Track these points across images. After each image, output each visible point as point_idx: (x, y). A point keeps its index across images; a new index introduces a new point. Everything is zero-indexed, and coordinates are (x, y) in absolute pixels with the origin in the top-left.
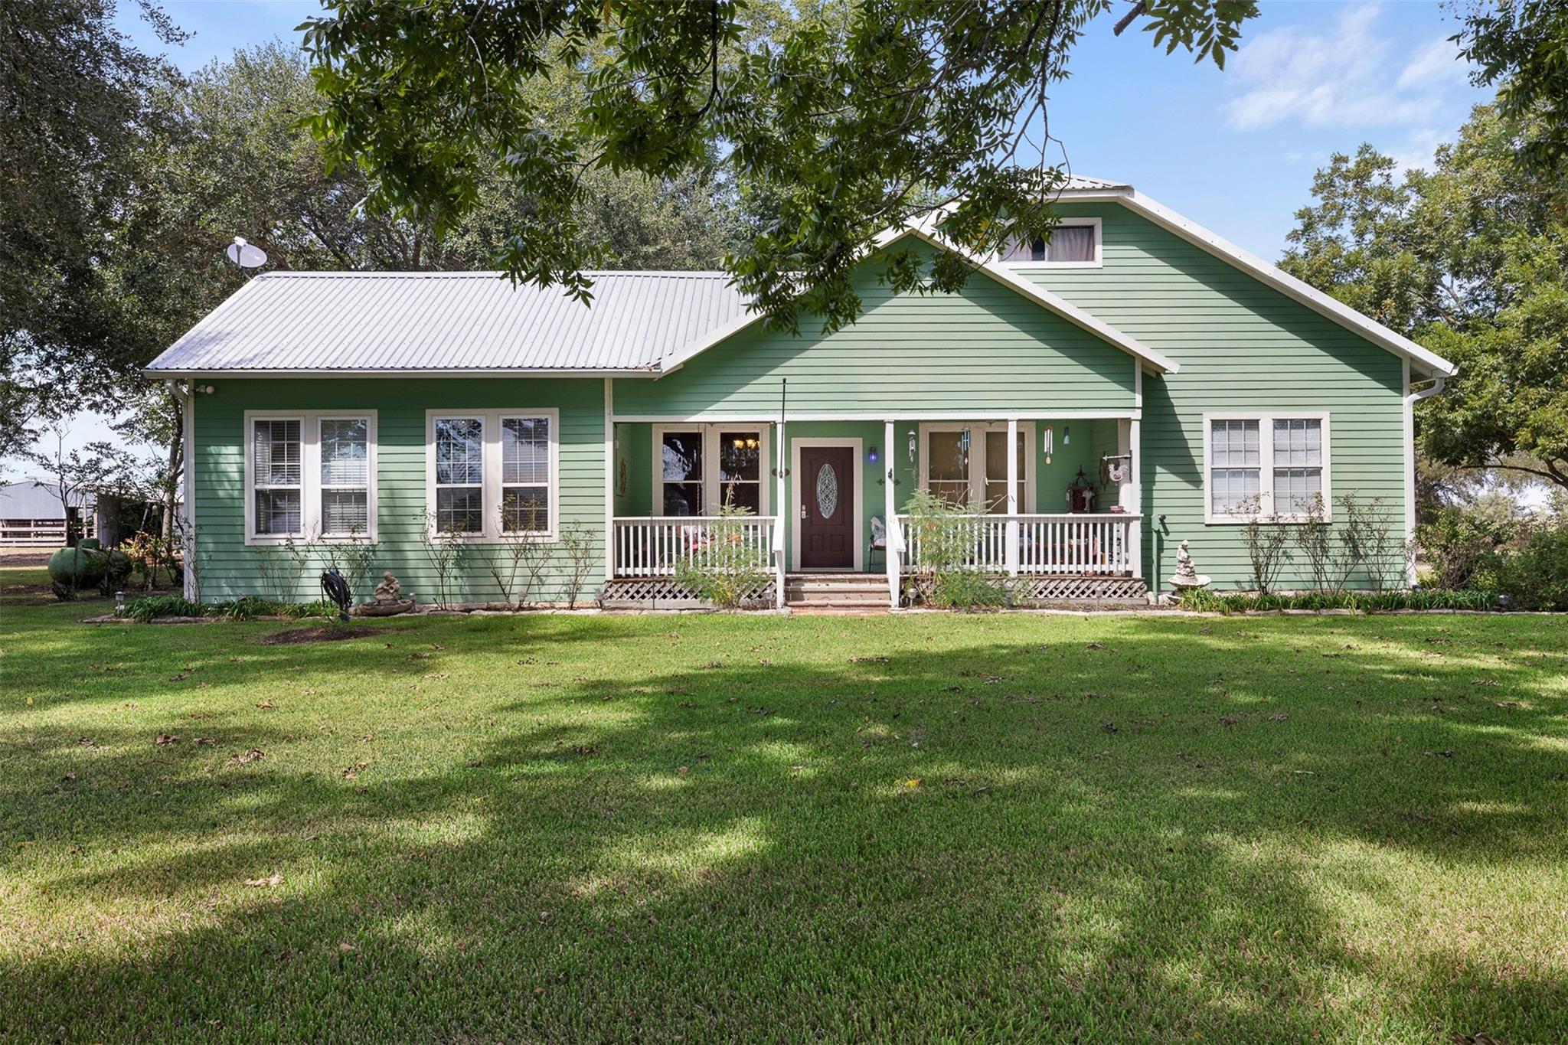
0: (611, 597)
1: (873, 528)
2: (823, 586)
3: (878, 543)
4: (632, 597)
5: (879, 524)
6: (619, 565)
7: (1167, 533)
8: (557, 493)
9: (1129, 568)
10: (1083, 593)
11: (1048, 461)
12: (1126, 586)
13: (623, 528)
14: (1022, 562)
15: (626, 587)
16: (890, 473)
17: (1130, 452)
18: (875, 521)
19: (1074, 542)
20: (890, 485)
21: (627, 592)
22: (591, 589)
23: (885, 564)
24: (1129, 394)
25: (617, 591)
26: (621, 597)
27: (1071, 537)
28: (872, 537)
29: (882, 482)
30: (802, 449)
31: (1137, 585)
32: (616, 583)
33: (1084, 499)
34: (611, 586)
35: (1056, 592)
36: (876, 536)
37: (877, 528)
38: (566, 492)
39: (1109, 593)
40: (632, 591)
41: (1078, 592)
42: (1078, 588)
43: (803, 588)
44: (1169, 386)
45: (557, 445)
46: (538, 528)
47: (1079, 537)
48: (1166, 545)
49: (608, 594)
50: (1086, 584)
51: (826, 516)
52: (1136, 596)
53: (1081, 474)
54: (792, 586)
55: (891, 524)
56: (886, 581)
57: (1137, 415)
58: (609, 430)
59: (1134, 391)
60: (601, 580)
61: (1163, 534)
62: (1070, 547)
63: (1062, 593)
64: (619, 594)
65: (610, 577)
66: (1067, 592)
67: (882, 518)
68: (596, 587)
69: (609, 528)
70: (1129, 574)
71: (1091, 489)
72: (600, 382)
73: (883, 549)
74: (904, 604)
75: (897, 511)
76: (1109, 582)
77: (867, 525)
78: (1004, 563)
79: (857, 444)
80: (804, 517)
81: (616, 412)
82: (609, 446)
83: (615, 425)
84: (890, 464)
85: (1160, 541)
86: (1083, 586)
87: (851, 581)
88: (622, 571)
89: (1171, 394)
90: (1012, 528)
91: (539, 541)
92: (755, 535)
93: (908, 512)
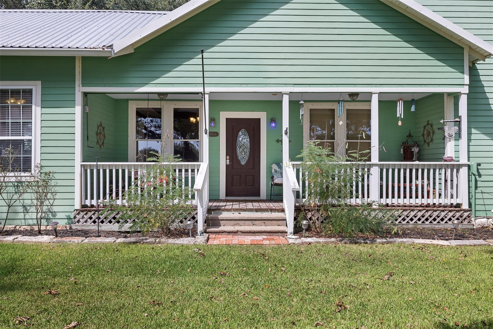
0: (78, 221)
1: (273, 171)
2: (236, 215)
3: (276, 181)
4: (94, 222)
5: (277, 168)
6: (86, 198)
7: (480, 175)
8: (39, 145)
9: (459, 201)
10: (427, 220)
11: (400, 123)
12: (458, 214)
13: (89, 171)
14: (381, 197)
15: (90, 214)
16: (286, 131)
17: (460, 117)
18: (275, 167)
19: (419, 182)
20: (286, 140)
21: (91, 218)
22: (63, 215)
23: (282, 195)
24: (459, 75)
25: (83, 217)
26: (86, 221)
27: (417, 178)
28: (273, 177)
29: (280, 141)
30: (227, 119)
31: (466, 214)
32: (83, 211)
33: (412, 152)
34: (78, 214)
35: (408, 219)
36: (275, 176)
37: (276, 171)
38: (45, 143)
39: (446, 220)
40: (94, 217)
41: (423, 219)
42: (423, 216)
43: (221, 216)
44: (481, 72)
45: (39, 109)
46: (25, 171)
47: (423, 178)
48: (479, 184)
49: (76, 220)
50: (429, 213)
51: (243, 163)
52: (466, 222)
53: (410, 136)
54: (213, 215)
55: (287, 168)
56: (283, 211)
57: (466, 90)
58: (79, 98)
59: (463, 72)
60: (72, 209)
61: (477, 177)
62: (417, 186)
63: (412, 220)
64: (84, 220)
65: (78, 206)
66: (415, 220)
67: (279, 164)
68: (67, 214)
69: (78, 170)
70: (458, 205)
71: (418, 146)
72: (72, 59)
73: (281, 185)
75: (292, 158)
76: (446, 212)
77: (269, 169)
78: (368, 197)
79: (262, 116)
80: (228, 163)
81: (84, 85)
82: (78, 110)
83: (85, 94)
84: (286, 124)
85: (476, 181)
86: (427, 215)
87: (257, 210)
88: (88, 202)
89: (482, 78)
90: (375, 172)
91: (23, 179)
92: (180, 175)
93: (301, 159)
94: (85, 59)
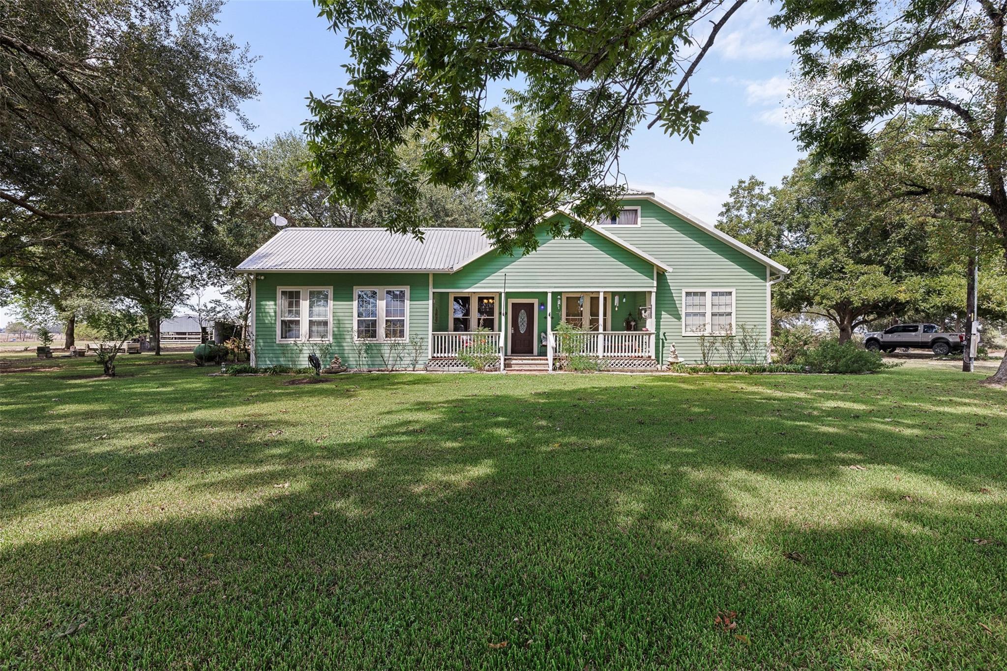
1: (542, 337)
2: (520, 362)
3: (544, 343)
4: (440, 366)
6: (434, 352)
7: (666, 340)
8: (408, 322)
9: (650, 354)
10: (630, 365)
11: (616, 309)
12: (648, 362)
13: (436, 337)
14: (604, 352)
15: (437, 362)
16: (550, 314)
17: (651, 305)
18: (543, 334)
19: (627, 343)
20: (549, 319)
21: (437, 364)
22: (422, 362)
23: (546, 352)
24: (651, 281)
25: (433, 363)
27: (625, 341)
28: (541, 341)
29: (546, 318)
30: (512, 304)
31: (653, 362)
32: (433, 360)
33: (631, 325)
34: (430, 361)
35: (619, 365)
36: (543, 341)
37: (544, 337)
38: (412, 321)
39: (641, 365)
40: (439, 364)
41: (628, 365)
42: (628, 363)
43: (511, 362)
44: (668, 278)
45: (409, 302)
46: (400, 337)
47: (629, 341)
48: (666, 345)
49: (429, 365)
50: (632, 361)
51: (522, 332)
52: (653, 366)
53: (630, 315)
54: (507, 362)
55: (550, 336)
56: (547, 360)
57: (655, 290)
58: (431, 295)
59: (653, 279)
60: (427, 359)
61: (664, 340)
62: (625, 346)
63: (621, 365)
64: (434, 365)
65: (430, 357)
66: (623, 365)
67: (546, 333)
68: (424, 361)
69: (430, 337)
70: (650, 357)
71: (634, 321)
72: (428, 274)
73: (546, 346)
74: (554, 369)
75: (552, 330)
76: (641, 361)
77: (539, 336)
78: (597, 352)
79: (536, 301)
80: (513, 332)
81: (434, 288)
82: (431, 302)
83: (434, 293)
84: (549, 310)
85: (663, 343)
86: (630, 362)
87: (532, 360)
88: (435, 355)
89: (669, 281)
90: (601, 337)
91: (401, 342)
92: (492, 340)
93: (557, 330)
94: (434, 275)
